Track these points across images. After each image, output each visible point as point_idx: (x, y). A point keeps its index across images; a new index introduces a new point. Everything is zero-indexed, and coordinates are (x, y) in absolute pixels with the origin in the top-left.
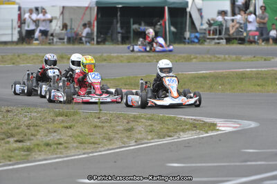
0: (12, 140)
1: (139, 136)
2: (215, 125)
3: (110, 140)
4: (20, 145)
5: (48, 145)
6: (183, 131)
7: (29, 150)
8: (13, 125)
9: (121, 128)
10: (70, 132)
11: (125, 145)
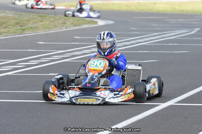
0: (19, 25)
1: (67, 26)
2: (97, 22)
3: (56, 27)
4: (20, 28)
5: (31, 28)
6: (85, 24)
7: (24, 30)
8: (21, 20)
9: (61, 22)
10: (41, 23)
11: (61, 29)
